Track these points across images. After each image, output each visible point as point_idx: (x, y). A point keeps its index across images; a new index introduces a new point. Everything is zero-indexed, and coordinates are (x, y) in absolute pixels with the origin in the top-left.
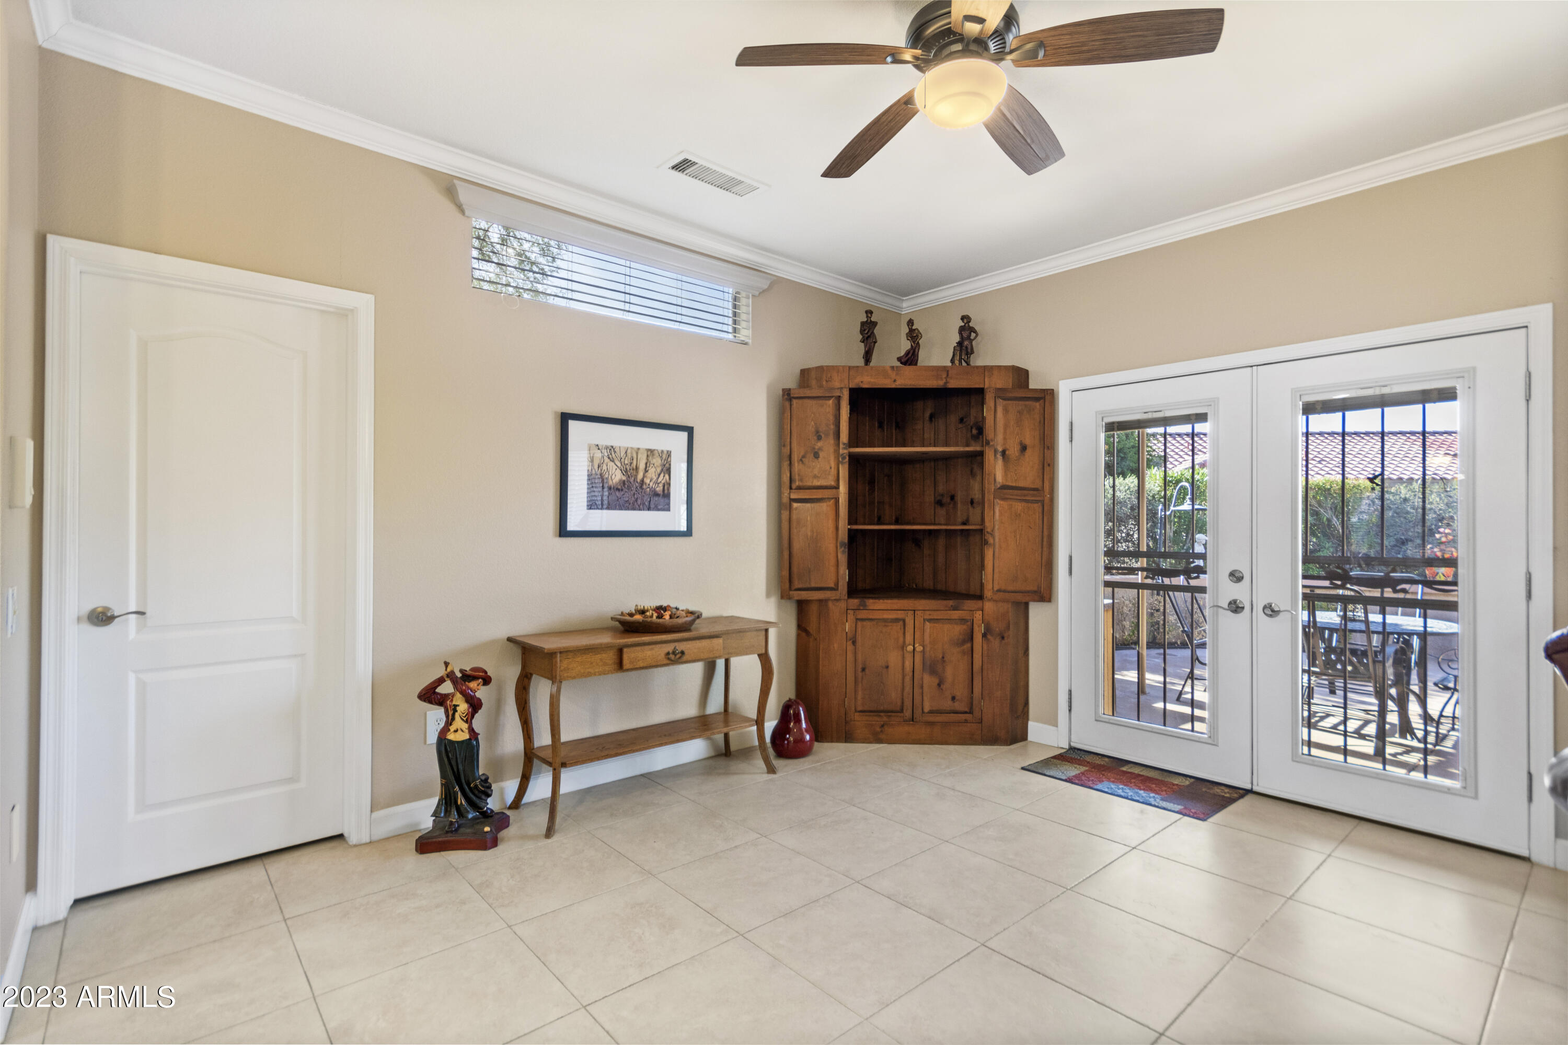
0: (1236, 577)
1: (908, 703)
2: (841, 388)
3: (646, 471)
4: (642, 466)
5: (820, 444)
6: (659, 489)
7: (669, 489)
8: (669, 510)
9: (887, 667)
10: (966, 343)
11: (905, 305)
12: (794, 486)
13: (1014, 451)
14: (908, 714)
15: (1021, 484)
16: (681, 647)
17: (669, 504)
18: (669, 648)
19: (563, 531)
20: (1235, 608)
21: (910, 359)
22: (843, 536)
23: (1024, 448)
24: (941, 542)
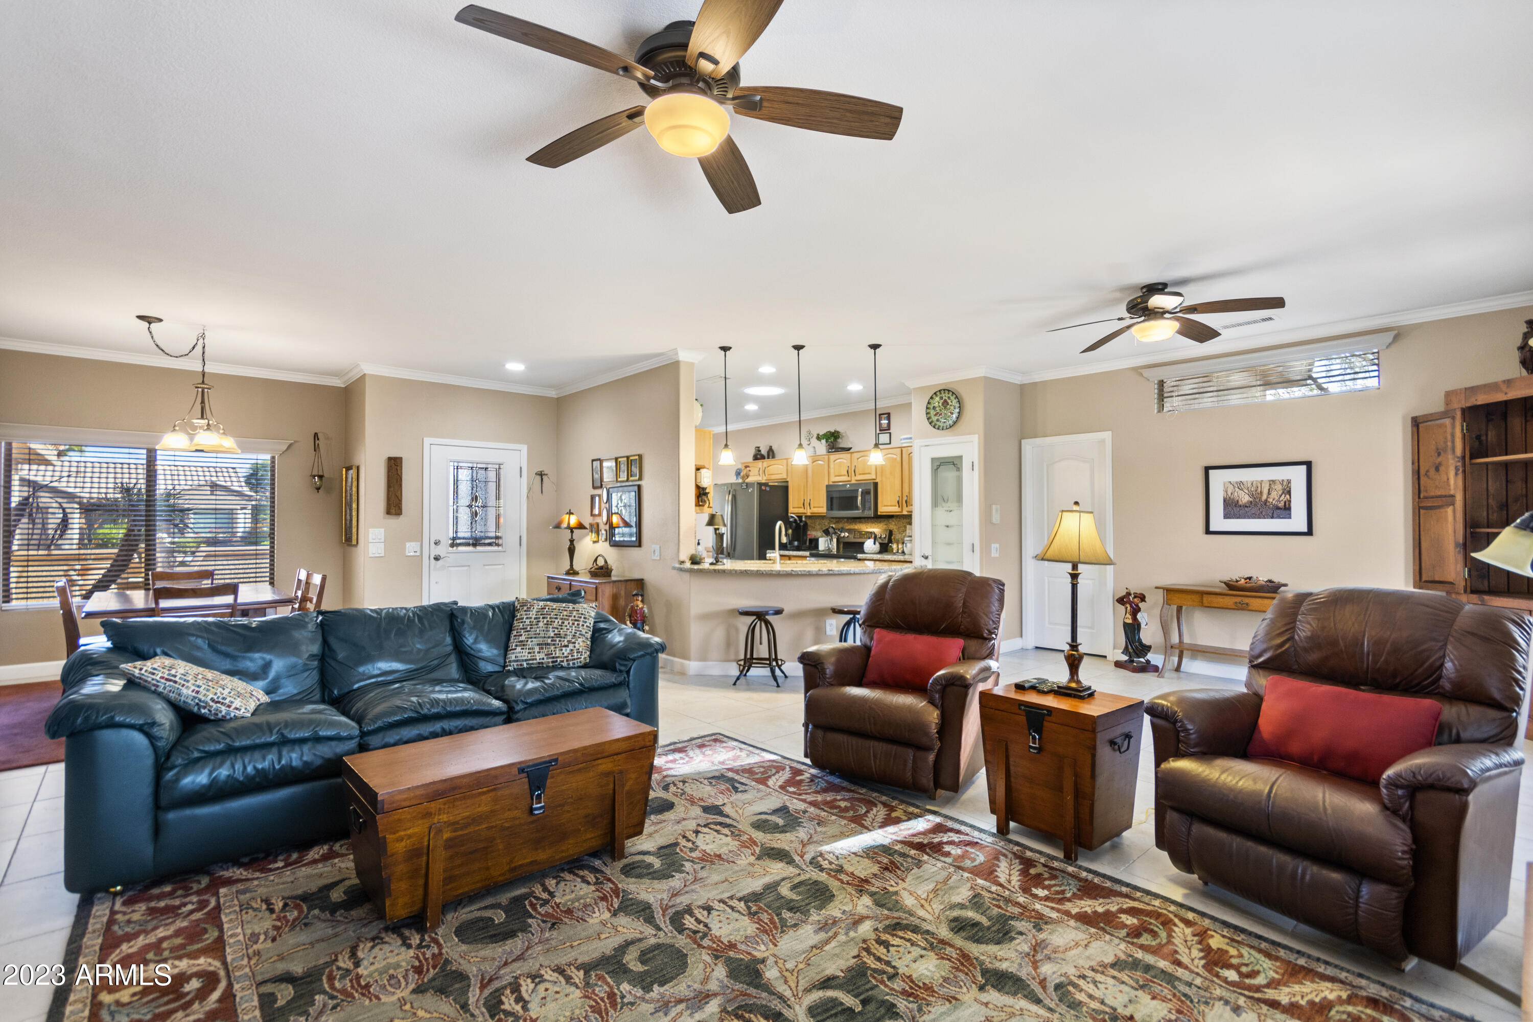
2: (1456, 409)
3: (1269, 494)
4: (1265, 491)
5: (1439, 459)
6: (1281, 505)
7: (1289, 505)
8: (1290, 518)
12: (1422, 496)
16: (1246, 600)
17: (1290, 514)
18: (1238, 599)
19: (1208, 531)
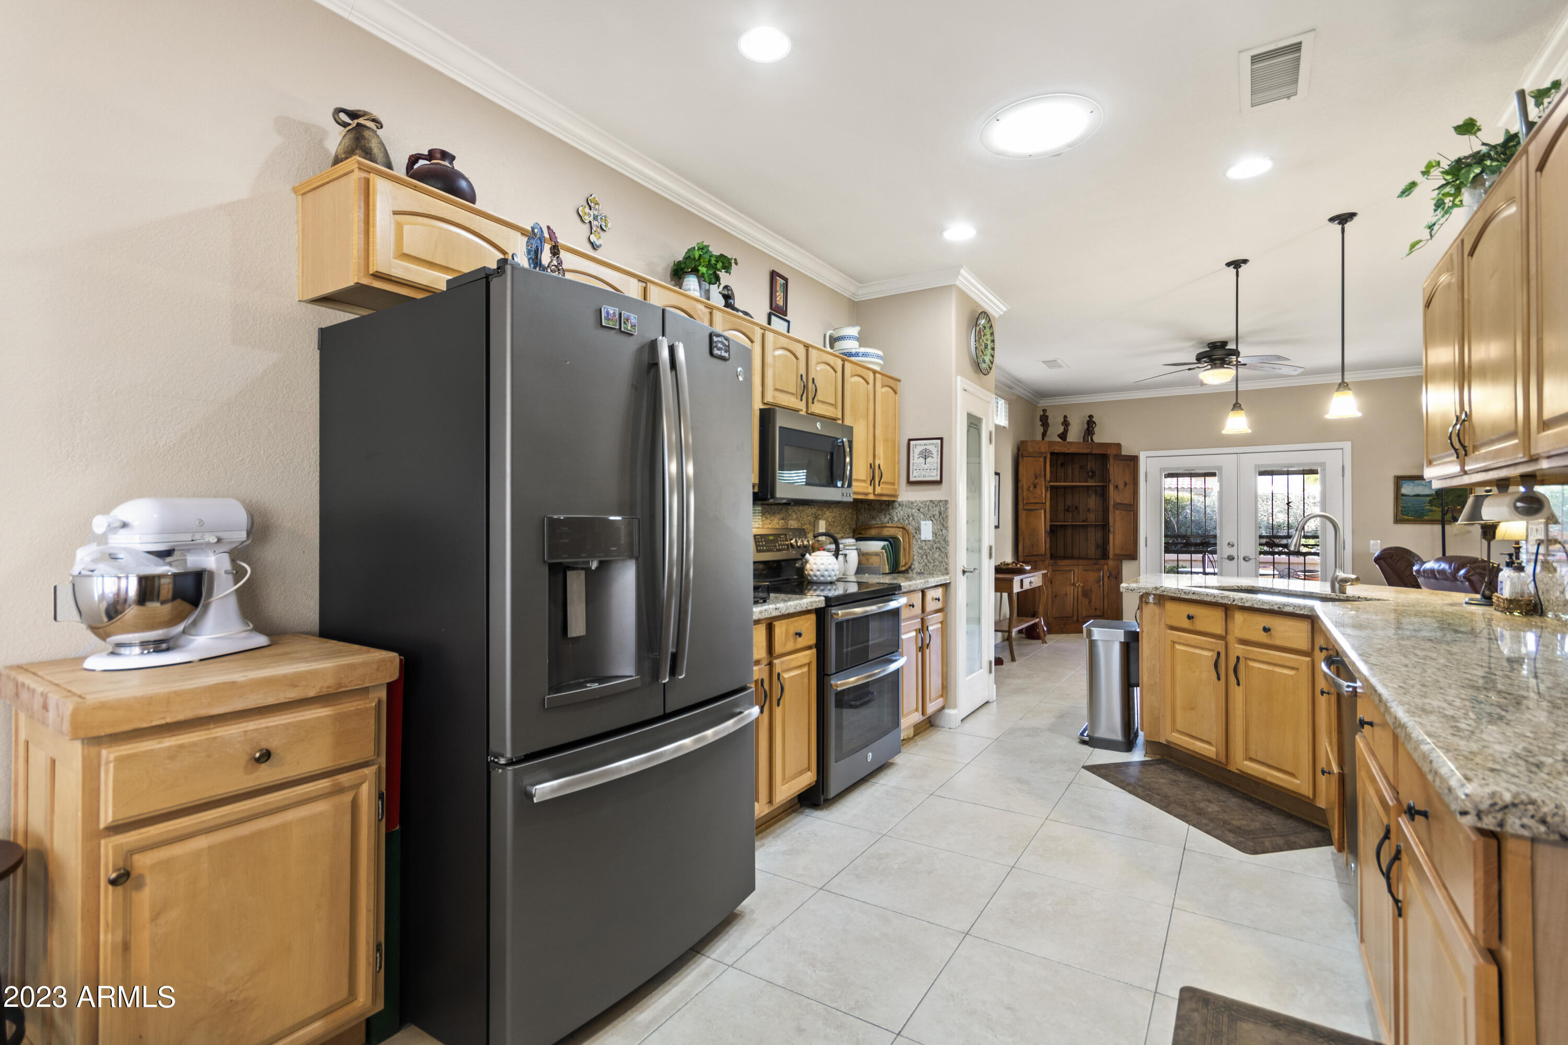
0: (1231, 545)
1: (1075, 612)
2: (1046, 452)
5: (1037, 481)
9: (1066, 595)
10: (1091, 429)
11: (1041, 402)
12: (1025, 502)
13: (1121, 486)
14: (1075, 618)
15: (1125, 502)
20: (1231, 558)
21: (1063, 436)
22: (1048, 528)
23: (1126, 484)
24: (1069, 532)
